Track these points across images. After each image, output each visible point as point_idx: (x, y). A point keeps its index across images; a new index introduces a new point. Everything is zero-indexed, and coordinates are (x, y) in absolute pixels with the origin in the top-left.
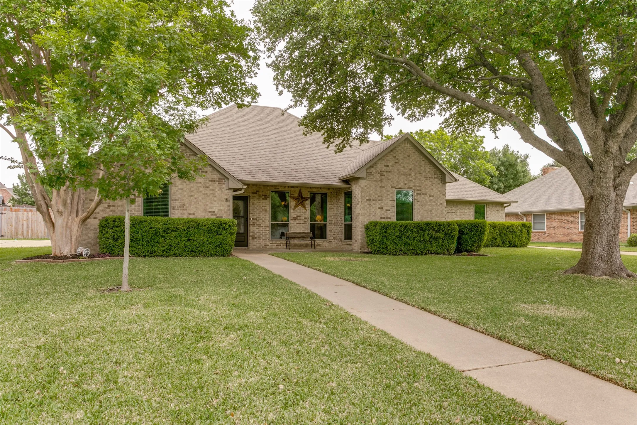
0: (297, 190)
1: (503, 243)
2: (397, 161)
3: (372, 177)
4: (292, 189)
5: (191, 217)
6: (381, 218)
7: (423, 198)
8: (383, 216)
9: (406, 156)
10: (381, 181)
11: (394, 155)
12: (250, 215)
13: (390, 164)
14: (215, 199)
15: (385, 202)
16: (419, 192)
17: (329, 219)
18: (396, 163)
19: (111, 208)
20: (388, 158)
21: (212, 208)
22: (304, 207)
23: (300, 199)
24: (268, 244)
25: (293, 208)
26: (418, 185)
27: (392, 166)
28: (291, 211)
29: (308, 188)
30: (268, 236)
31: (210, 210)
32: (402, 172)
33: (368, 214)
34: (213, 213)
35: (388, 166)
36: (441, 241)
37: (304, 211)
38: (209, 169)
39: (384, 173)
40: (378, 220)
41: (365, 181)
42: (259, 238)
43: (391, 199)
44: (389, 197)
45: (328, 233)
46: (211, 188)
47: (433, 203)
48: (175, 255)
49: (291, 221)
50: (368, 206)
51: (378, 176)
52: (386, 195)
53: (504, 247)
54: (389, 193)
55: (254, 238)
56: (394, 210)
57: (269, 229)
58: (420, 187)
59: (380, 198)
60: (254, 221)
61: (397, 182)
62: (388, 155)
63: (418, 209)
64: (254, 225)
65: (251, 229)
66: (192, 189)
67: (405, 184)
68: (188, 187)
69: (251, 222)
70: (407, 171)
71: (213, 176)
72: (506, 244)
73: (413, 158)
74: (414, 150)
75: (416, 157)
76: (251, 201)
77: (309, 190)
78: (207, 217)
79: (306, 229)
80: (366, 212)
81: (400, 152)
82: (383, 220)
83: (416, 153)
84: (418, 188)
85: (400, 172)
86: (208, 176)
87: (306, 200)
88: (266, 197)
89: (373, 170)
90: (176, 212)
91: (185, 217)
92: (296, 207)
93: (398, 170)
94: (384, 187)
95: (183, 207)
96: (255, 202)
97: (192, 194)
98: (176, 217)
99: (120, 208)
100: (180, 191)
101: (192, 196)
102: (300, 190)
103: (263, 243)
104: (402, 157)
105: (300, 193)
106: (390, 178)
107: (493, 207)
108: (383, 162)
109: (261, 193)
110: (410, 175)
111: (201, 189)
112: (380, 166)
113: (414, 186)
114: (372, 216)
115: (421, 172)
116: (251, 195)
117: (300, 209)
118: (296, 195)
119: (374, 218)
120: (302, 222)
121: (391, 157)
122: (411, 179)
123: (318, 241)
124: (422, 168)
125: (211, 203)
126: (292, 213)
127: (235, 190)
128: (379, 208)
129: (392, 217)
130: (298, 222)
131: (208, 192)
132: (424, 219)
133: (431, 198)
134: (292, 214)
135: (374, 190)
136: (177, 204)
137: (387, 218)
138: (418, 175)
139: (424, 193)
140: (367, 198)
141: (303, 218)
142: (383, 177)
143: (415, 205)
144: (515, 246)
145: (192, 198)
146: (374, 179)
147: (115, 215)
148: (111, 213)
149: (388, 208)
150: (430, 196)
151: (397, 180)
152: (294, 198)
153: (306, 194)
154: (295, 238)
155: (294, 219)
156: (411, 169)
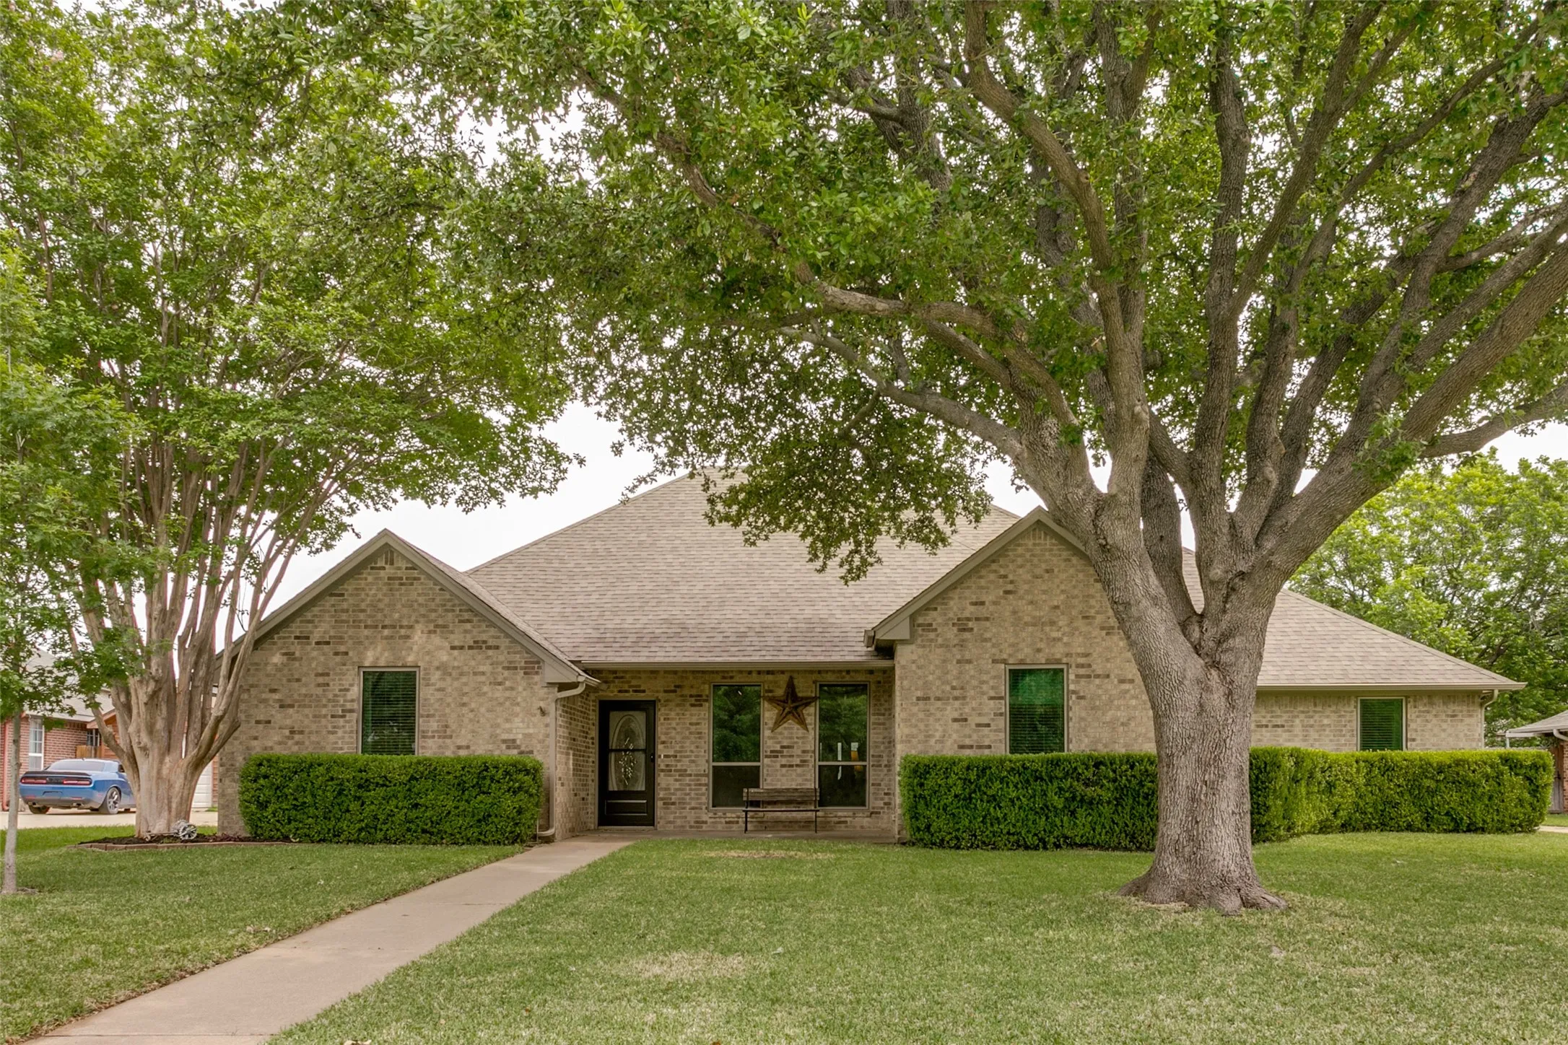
0: (783, 680)
1: (1427, 819)
2: (1010, 587)
3: (932, 635)
4: (770, 677)
5: (463, 753)
6: (962, 747)
7: (1099, 687)
8: (967, 742)
9: (1038, 571)
10: (962, 645)
11: (1002, 572)
12: (660, 747)
13: (989, 598)
14: (517, 709)
15: (974, 704)
16: (1082, 671)
17: (871, 751)
18: (1007, 592)
19: (297, 737)
20: (983, 582)
21: (509, 731)
22: (802, 722)
23: (792, 704)
24: (705, 818)
25: (771, 724)
26: (1079, 650)
27: (995, 603)
28: (766, 733)
29: (811, 672)
30: (704, 799)
31: (505, 736)
32: (1027, 619)
33: (921, 737)
34: (511, 744)
35: (983, 603)
36: (1106, 810)
37: (801, 732)
38: (504, 643)
39: (970, 624)
40: (949, 751)
41: (913, 647)
42: (682, 803)
43: (992, 694)
44: (985, 687)
45: (870, 789)
46: (508, 684)
47: (1134, 702)
48: (387, 840)
49: (767, 761)
50: (921, 715)
51: (951, 634)
52: (975, 683)
53: (1430, 830)
54: (985, 678)
55: (668, 804)
56: (1003, 723)
57: (708, 780)
58: (1087, 655)
59: (956, 693)
60: (668, 761)
61: (1012, 645)
62: (983, 572)
63: (1082, 719)
64: (668, 771)
65: (662, 780)
66: (466, 689)
67: (1039, 650)
68: (456, 684)
69: (661, 763)
70: (1044, 613)
71: (511, 657)
72: (1439, 823)
73: (1063, 576)
74: (1065, 554)
75: (1072, 571)
76: (661, 713)
77: (815, 677)
78: (497, 753)
79: (807, 780)
80: (915, 731)
81: (1020, 561)
82: (968, 752)
83: (1075, 560)
84: (1081, 660)
85: (1020, 619)
86: (501, 658)
87: (807, 704)
88: (699, 700)
89: (934, 617)
90: (430, 742)
91: (449, 753)
92: (778, 723)
93: (1014, 612)
94: (969, 662)
95: (444, 732)
96: (673, 714)
97: (465, 699)
98: (428, 754)
99: (314, 738)
100: (439, 695)
101: (464, 705)
102: (791, 678)
103: (691, 817)
104: (1029, 577)
105: (791, 687)
106: (988, 635)
107: (1432, 704)
108: (967, 593)
109: (686, 692)
110: (1052, 623)
111: (485, 689)
112: (959, 605)
113: (1067, 655)
114: (932, 742)
115: (1092, 612)
116: (661, 696)
117: (791, 728)
118: (780, 692)
119: (938, 747)
120: (797, 761)
121: (992, 577)
122: (1055, 634)
123: (842, 812)
124: (1093, 602)
125: (507, 720)
126: (769, 740)
127: (563, 687)
128: (955, 720)
129: (996, 743)
130: (784, 761)
131: (499, 693)
132: (1100, 747)
133: (1126, 686)
134: (770, 743)
135: (938, 672)
136: (434, 725)
137: (980, 747)
138: (1080, 623)
139: (1099, 672)
140: (919, 694)
141: (797, 751)
142: (967, 635)
143: (1070, 708)
144: (1472, 829)
145: (465, 710)
146: (940, 640)
147: (304, 753)
148: (295, 748)
149: (985, 720)
150: (1122, 681)
151: (1012, 640)
152: (772, 700)
153: (804, 689)
154: (775, 803)
155: (775, 754)
156: (1057, 607)
